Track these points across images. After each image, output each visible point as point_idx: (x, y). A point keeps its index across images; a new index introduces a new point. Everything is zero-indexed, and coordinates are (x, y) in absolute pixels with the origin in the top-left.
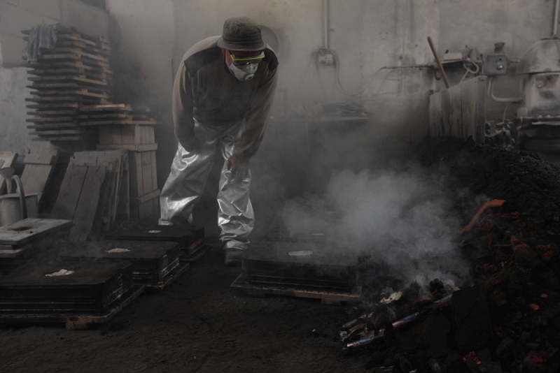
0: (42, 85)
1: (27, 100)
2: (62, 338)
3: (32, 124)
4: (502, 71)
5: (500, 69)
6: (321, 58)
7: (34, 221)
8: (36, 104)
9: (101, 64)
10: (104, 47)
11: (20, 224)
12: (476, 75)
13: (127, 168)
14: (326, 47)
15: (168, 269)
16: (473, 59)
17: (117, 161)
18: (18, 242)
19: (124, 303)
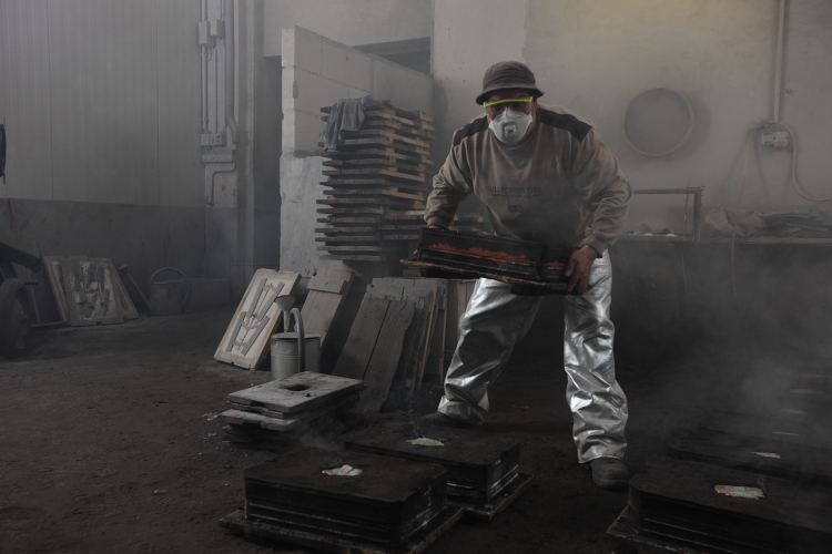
0: (339, 181)
1: (319, 202)
3: (322, 235)
6: (764, 139)
7: (313, 376)
8: (329, 207)
9: (419, 151)
10: (425, 126)
11: (295, 380)
13: (444, 306)
14: (776, 120)
15: (501, 484)
17: (431, 295)
18: (291, 408)
19: (432, 537)
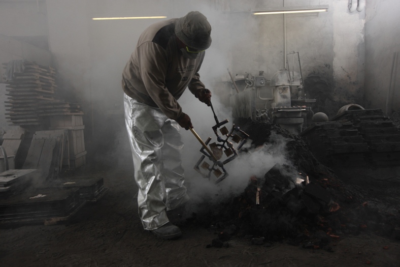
0: (15, 94)
1: (6, 102)
2: (43, 230)
3: (9, 116)
4: (263, 85)
5: (262, 84)
7: (15, 170)
8: (11, 104)
9: (51, 82)
10: (52, 72)
11: (6, 173)
12: (251, 87)
13: (68, 139)
15: (99, 191)
16: (250, 79)
17: (62, 136)
18: (8, 182)
